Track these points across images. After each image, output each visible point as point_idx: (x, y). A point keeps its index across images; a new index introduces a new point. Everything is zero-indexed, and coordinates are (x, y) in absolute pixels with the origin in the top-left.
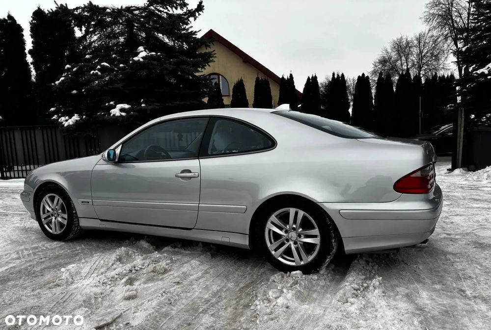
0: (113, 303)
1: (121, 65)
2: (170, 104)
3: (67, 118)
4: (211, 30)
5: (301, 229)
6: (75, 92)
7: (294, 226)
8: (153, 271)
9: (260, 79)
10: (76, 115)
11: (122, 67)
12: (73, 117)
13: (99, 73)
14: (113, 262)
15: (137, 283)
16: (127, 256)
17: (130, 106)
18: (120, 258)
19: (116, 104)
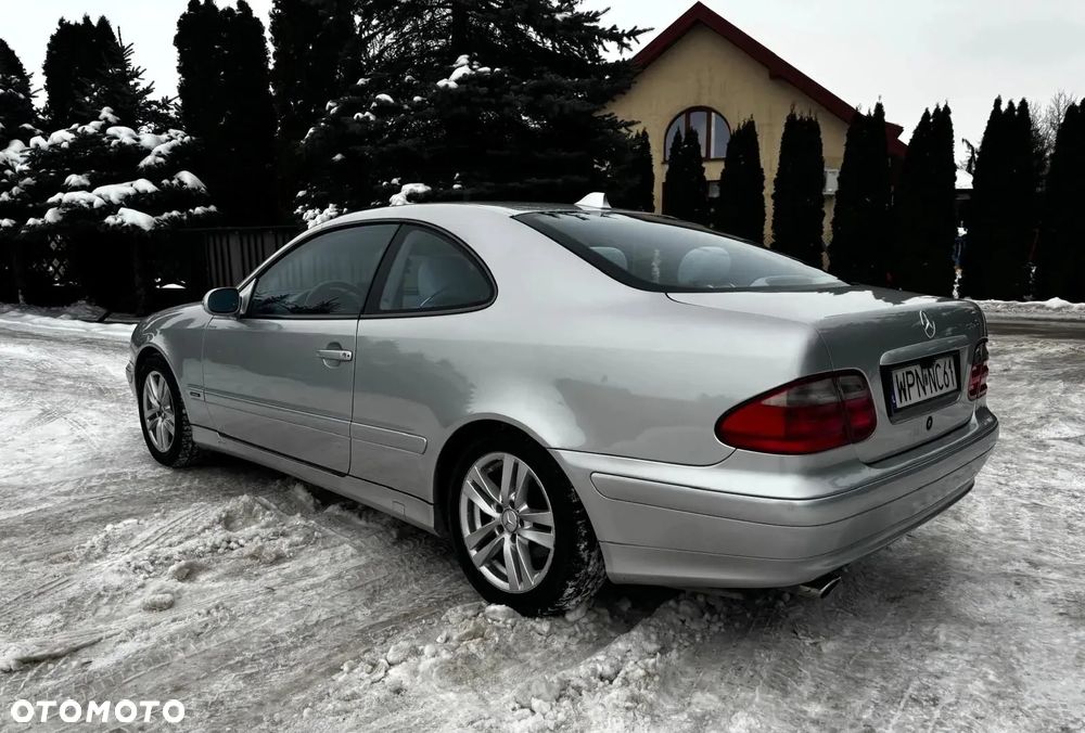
0: (118, 614)
1: (417, 98)
2: (517, 184)
3: (317, 211)
4: (699, 4)
5: (526, 507)
6: (338, 157)
7: (512, 497)
8: (253, 556)
9: (798, 118)
10: (331, 205)
11: (418, 102)
12: (327, 211)
13: (372, 118)
14: (206, 524)
15: (202, 578)
16: (247, 515)
17: (429, 188)
18: (227, 517)
19: (403, 183)
